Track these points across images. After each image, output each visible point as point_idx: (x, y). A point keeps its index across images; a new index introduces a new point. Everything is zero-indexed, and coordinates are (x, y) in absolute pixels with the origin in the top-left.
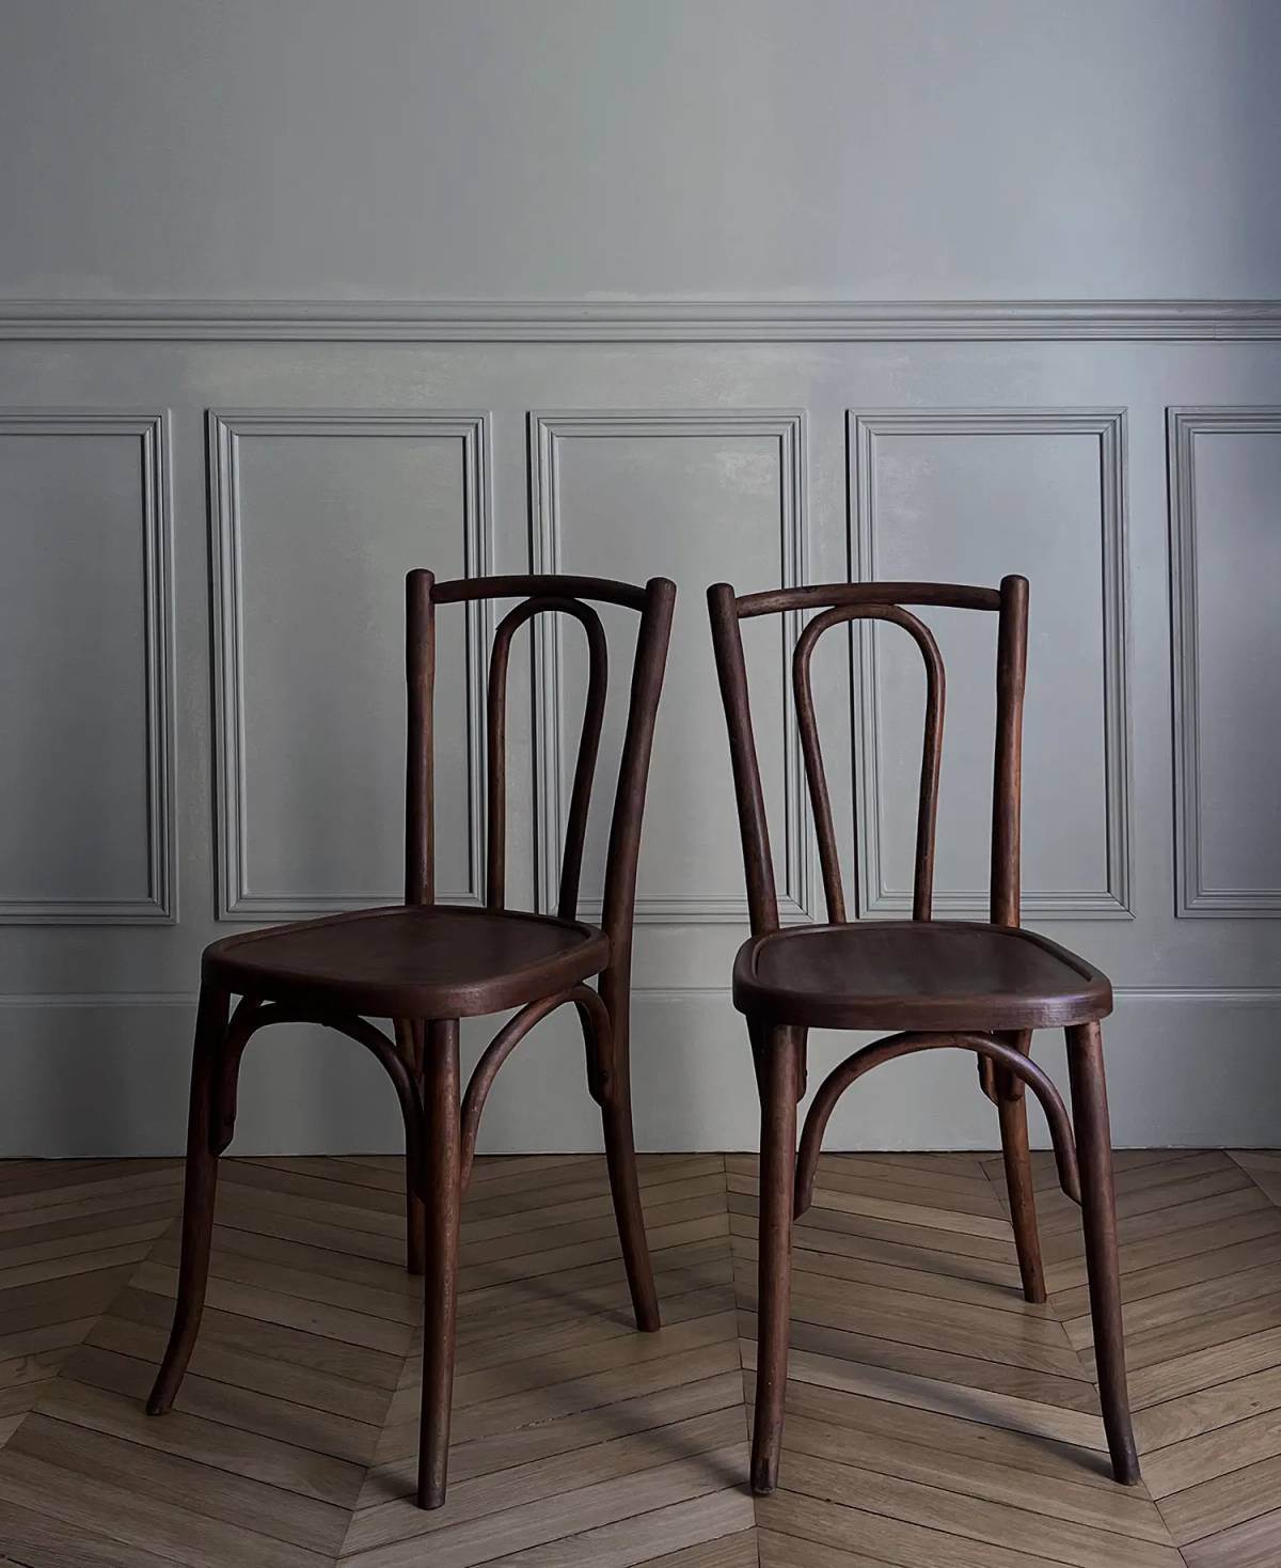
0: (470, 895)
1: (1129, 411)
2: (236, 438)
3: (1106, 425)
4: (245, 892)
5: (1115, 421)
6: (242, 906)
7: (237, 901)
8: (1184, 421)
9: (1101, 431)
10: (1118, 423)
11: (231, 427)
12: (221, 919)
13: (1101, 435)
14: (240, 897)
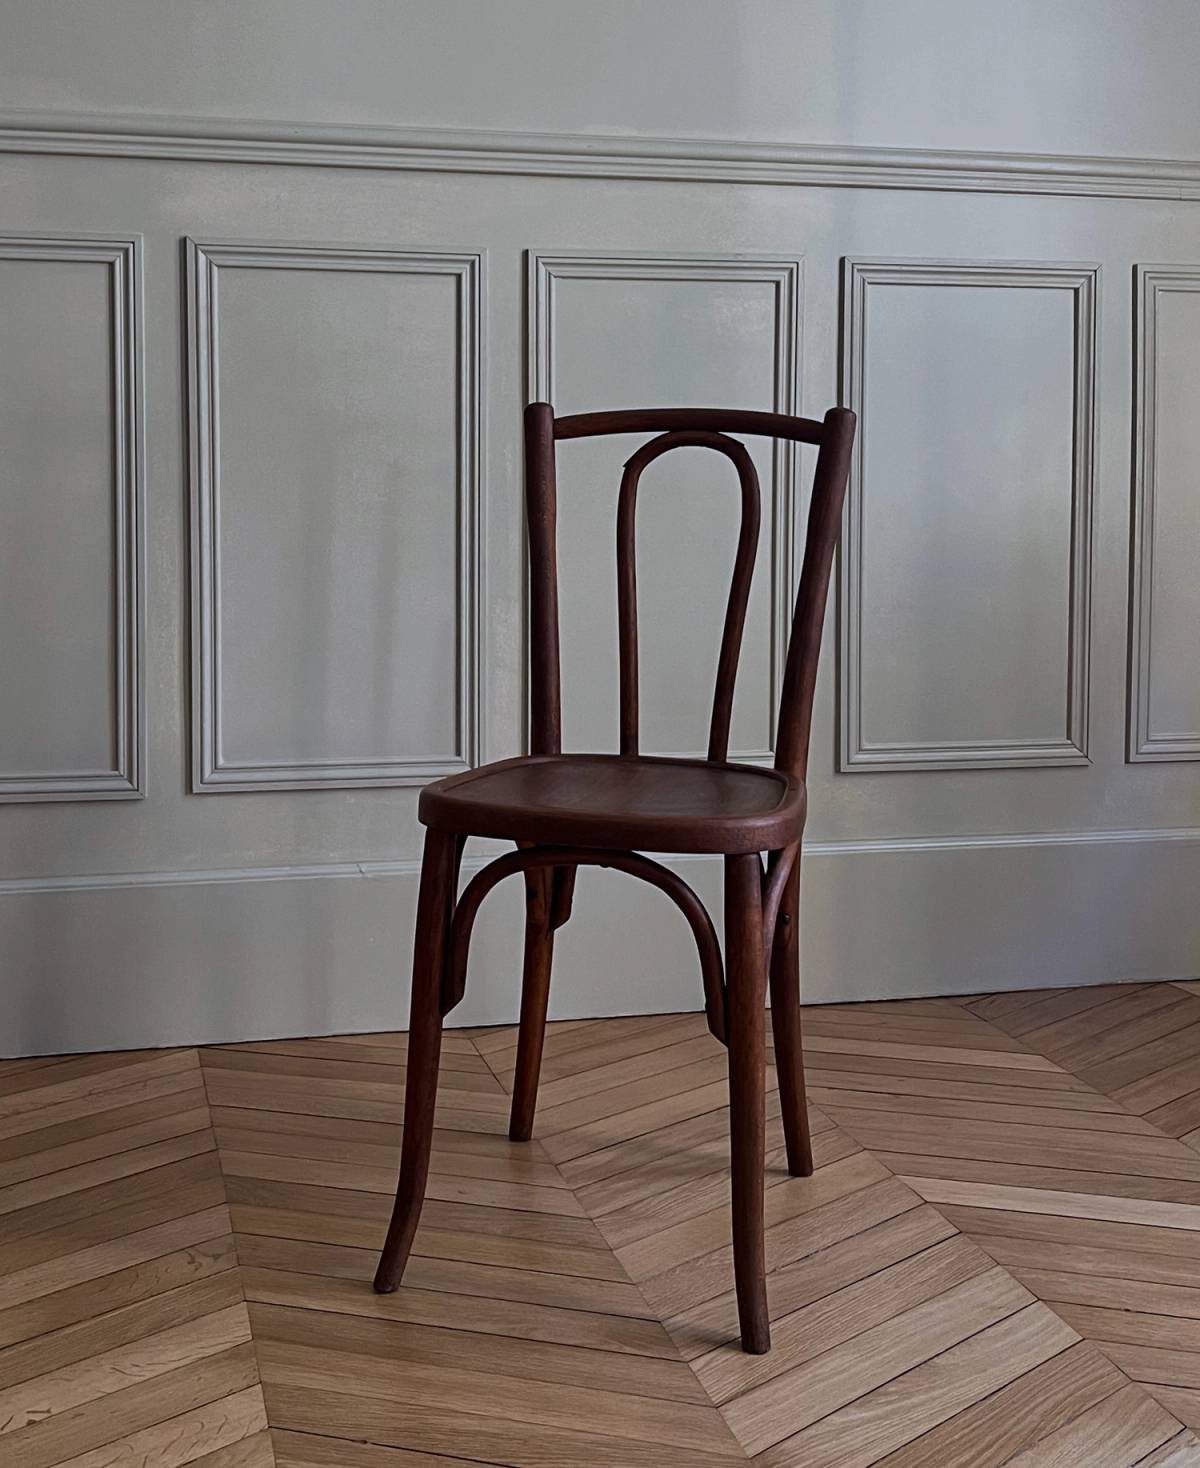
0: (458, 758)
1: (1104, 268)
2: (215, 269)
3: (1082, 280)
4: (221, 762)
5: (1091, 277)
6: (217, 777)
7: (212, 772)
8: (1150, 278)
9: (1076, 286)
10: (1093, 277)
11: (211, 257)
12: (194, 791)
13: (1076, 291)
14: (216, 768)
